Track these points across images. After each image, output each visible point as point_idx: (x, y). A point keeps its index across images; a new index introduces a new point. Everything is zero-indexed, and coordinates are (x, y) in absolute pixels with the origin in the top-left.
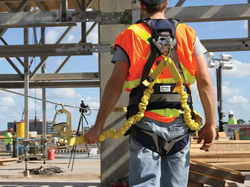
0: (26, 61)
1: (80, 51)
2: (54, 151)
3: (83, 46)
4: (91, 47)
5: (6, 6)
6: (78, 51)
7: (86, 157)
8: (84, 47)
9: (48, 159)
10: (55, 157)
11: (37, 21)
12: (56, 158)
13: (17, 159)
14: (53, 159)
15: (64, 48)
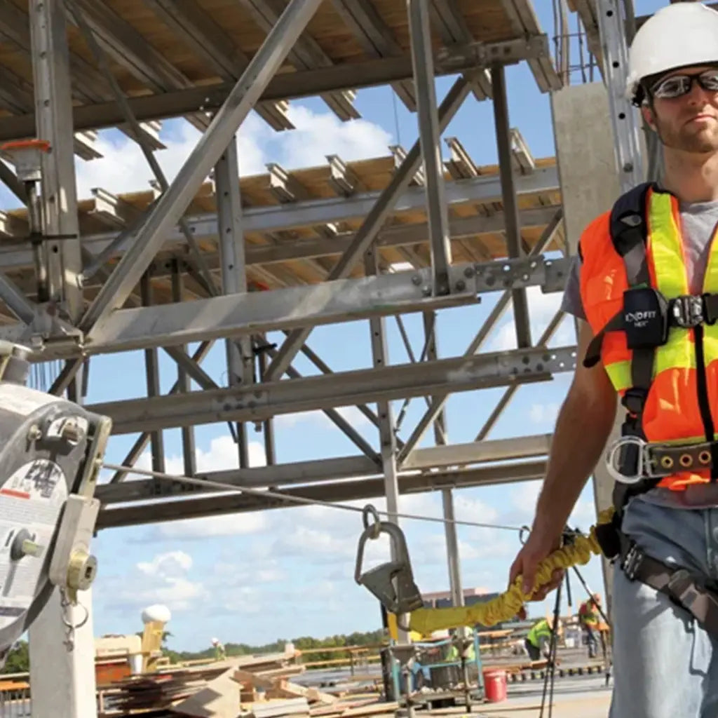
0: (385, 415)
1: (515, 371)
2: (503, 673)
3: (522, 357)
4: (547, 358)
5: (320, 269)
6: (511, 373)
7: (602, 686)
8: (526, 361)
9: (486, 699)
10: (509, 693)
11: (371, 301)
12: (511, 694)
13: (394, 705)
14: (502, 699)
15: (471, 369)
